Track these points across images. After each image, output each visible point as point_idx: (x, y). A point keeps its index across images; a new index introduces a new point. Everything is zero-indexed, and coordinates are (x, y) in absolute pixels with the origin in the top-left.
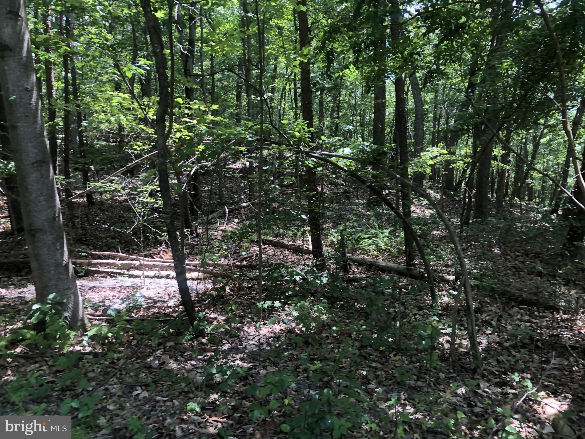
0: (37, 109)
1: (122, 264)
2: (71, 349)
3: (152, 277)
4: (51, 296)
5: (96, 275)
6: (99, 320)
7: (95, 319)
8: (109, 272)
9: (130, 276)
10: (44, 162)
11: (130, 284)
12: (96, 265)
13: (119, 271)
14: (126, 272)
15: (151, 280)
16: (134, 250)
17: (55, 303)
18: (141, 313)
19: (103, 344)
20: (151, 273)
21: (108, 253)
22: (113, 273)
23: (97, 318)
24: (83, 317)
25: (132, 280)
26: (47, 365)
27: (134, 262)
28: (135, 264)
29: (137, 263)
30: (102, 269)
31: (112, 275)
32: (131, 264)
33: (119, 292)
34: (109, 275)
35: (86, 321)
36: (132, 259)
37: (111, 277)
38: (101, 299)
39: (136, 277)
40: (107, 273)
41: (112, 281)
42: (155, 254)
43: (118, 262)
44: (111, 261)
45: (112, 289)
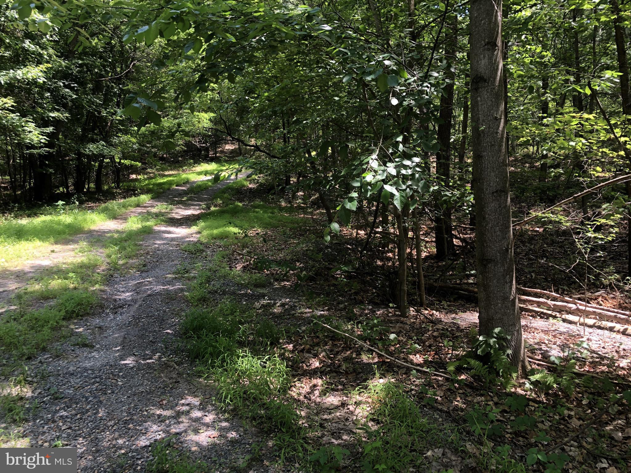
0: (502, 138)
1: (554, 305)
2: (513, 390)
3: (591, 327)
4: (497, 330)
5: (523, 313)
6: (538, 365)
7: (535, 363)
8: (538, 312)
9: (564, 320)
10: (503, 191)
11: (565, 330)
12: (525, 301)
13: (550, 312)
14: (558, 315)
15: (591, 330)
16: (564, 290)
17: (500, 338)
18: (587, 368)
19: (547, 394)
20: (590, 322)
21: (539, 290)
22: (542, 313)
23: (537, 362)
24: (524, 359)
25: (566, 325)
26: (492, 400)
27: (570, 305)
28: (570, 308)
29: (573, 306)
30: (530, 307)
31: (543, 316)
32: (566, 306)
33: (555, 336)
34: (539, 316)
35: (527, 364)
36: (567, 302)
37: (541, 318)
38: (536, 341)
39: (571, 322)
40: (536, 312)
41: (543, 323)
42: (591, 299)
43: (549, 302)
44: (541, 300)
45: (546, 332)
